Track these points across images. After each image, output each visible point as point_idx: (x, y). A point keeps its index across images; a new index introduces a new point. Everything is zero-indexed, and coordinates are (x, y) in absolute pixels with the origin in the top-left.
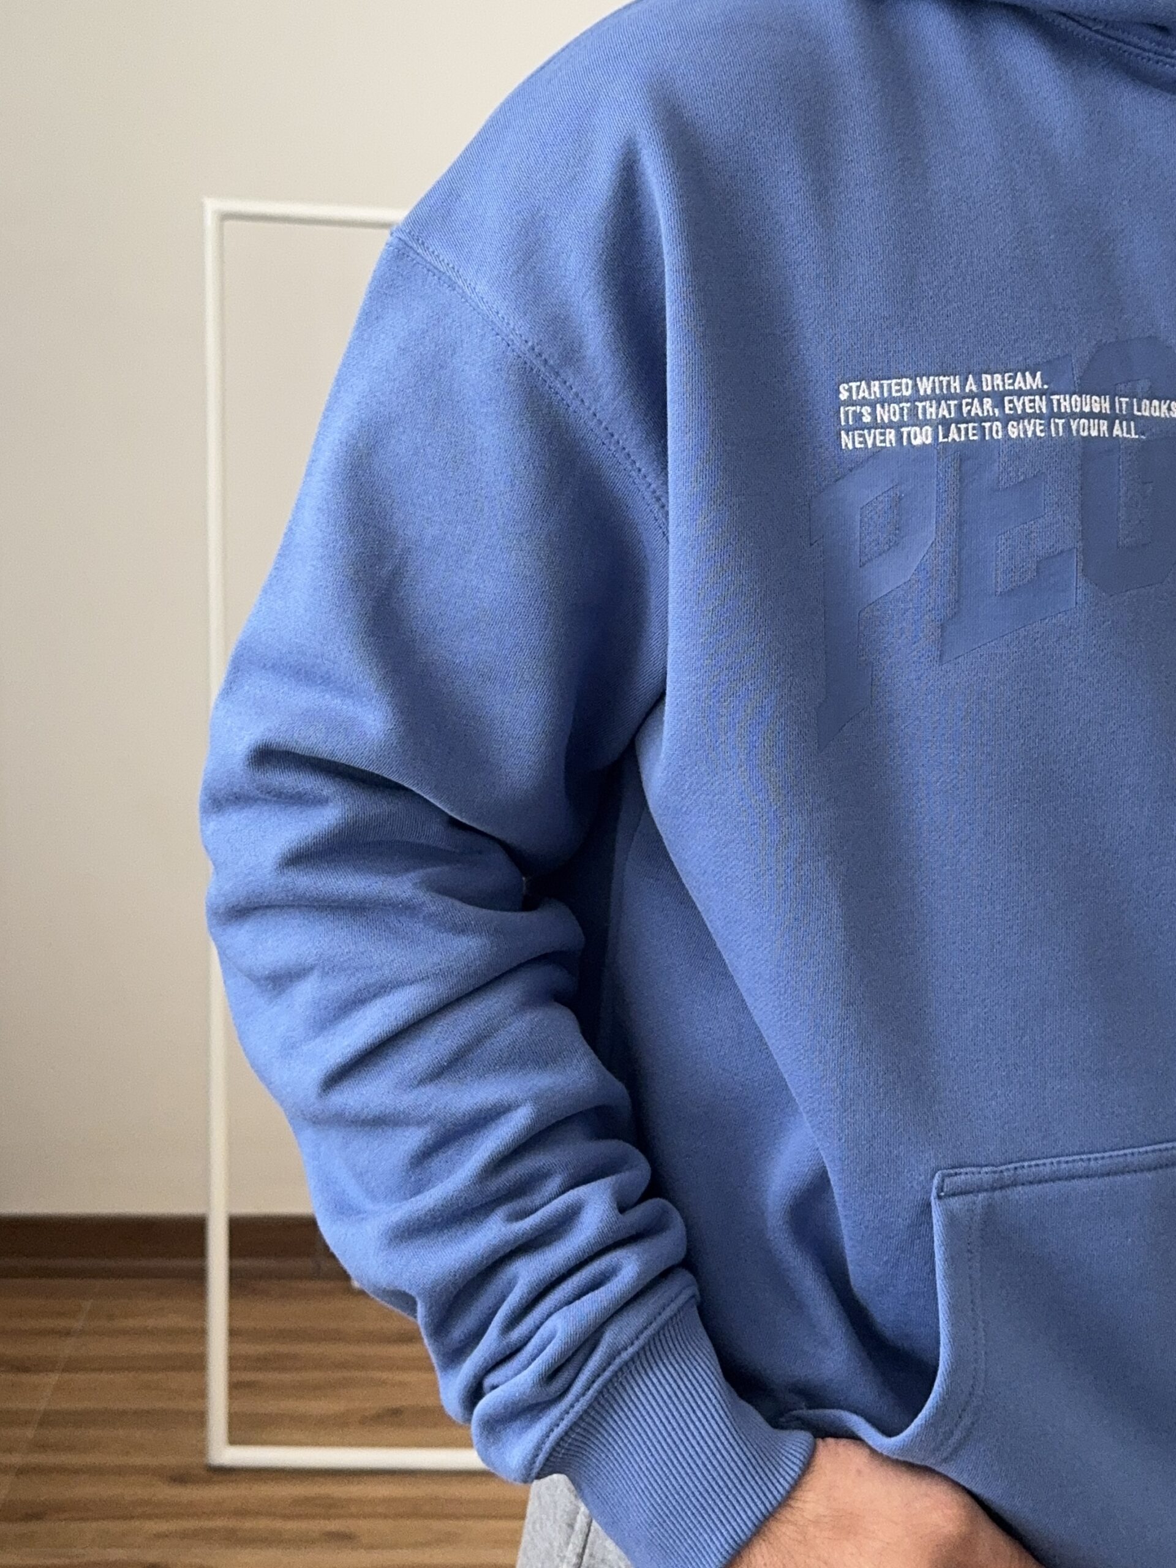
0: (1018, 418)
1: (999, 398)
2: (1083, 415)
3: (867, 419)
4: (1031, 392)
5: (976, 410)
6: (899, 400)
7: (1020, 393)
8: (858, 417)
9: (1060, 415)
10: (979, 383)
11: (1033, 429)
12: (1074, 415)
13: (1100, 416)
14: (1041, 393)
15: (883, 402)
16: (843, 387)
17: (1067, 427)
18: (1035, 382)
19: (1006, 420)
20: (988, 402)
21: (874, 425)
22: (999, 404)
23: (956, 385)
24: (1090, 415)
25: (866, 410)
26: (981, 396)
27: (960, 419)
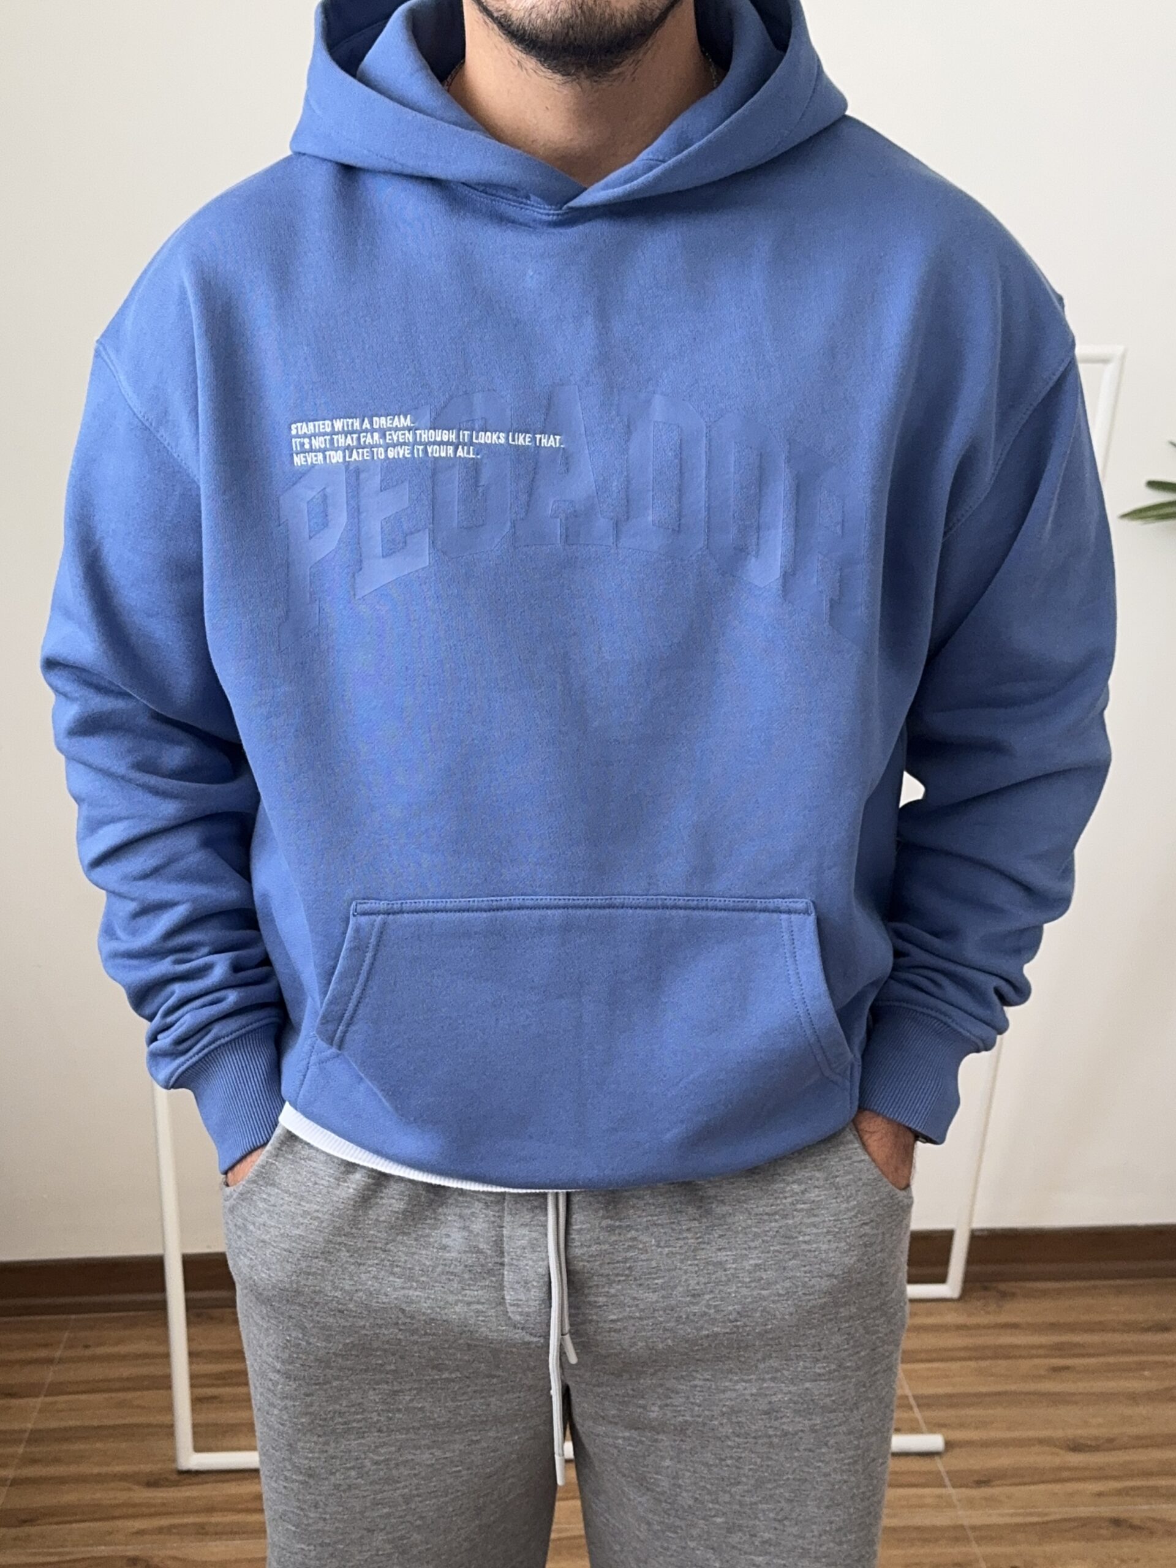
0: (394, 446)
1: (383, 433)
2: (435, 443)
3: (307, 446)
4: (403, 429)
5: (369, 440)
6: (324, 434)
7: (396, 429)
8: (302, 445)
9: (421, 443)
10: (371, 423)
11: (404, 452)
12: (430, 443)
13: (448, 443)
14: (409, 429)
15: (315, 435)
16: (293, 426)
17: (425, 451)
18: (406, 422)
19: (387, 447)
20: (376, 435)
21: (311, 450)
22: (383, 436)
23: (357, 425)
24: (440, 443)
25: (306, 441)
26: (373, 431)
27: (359, 446)
